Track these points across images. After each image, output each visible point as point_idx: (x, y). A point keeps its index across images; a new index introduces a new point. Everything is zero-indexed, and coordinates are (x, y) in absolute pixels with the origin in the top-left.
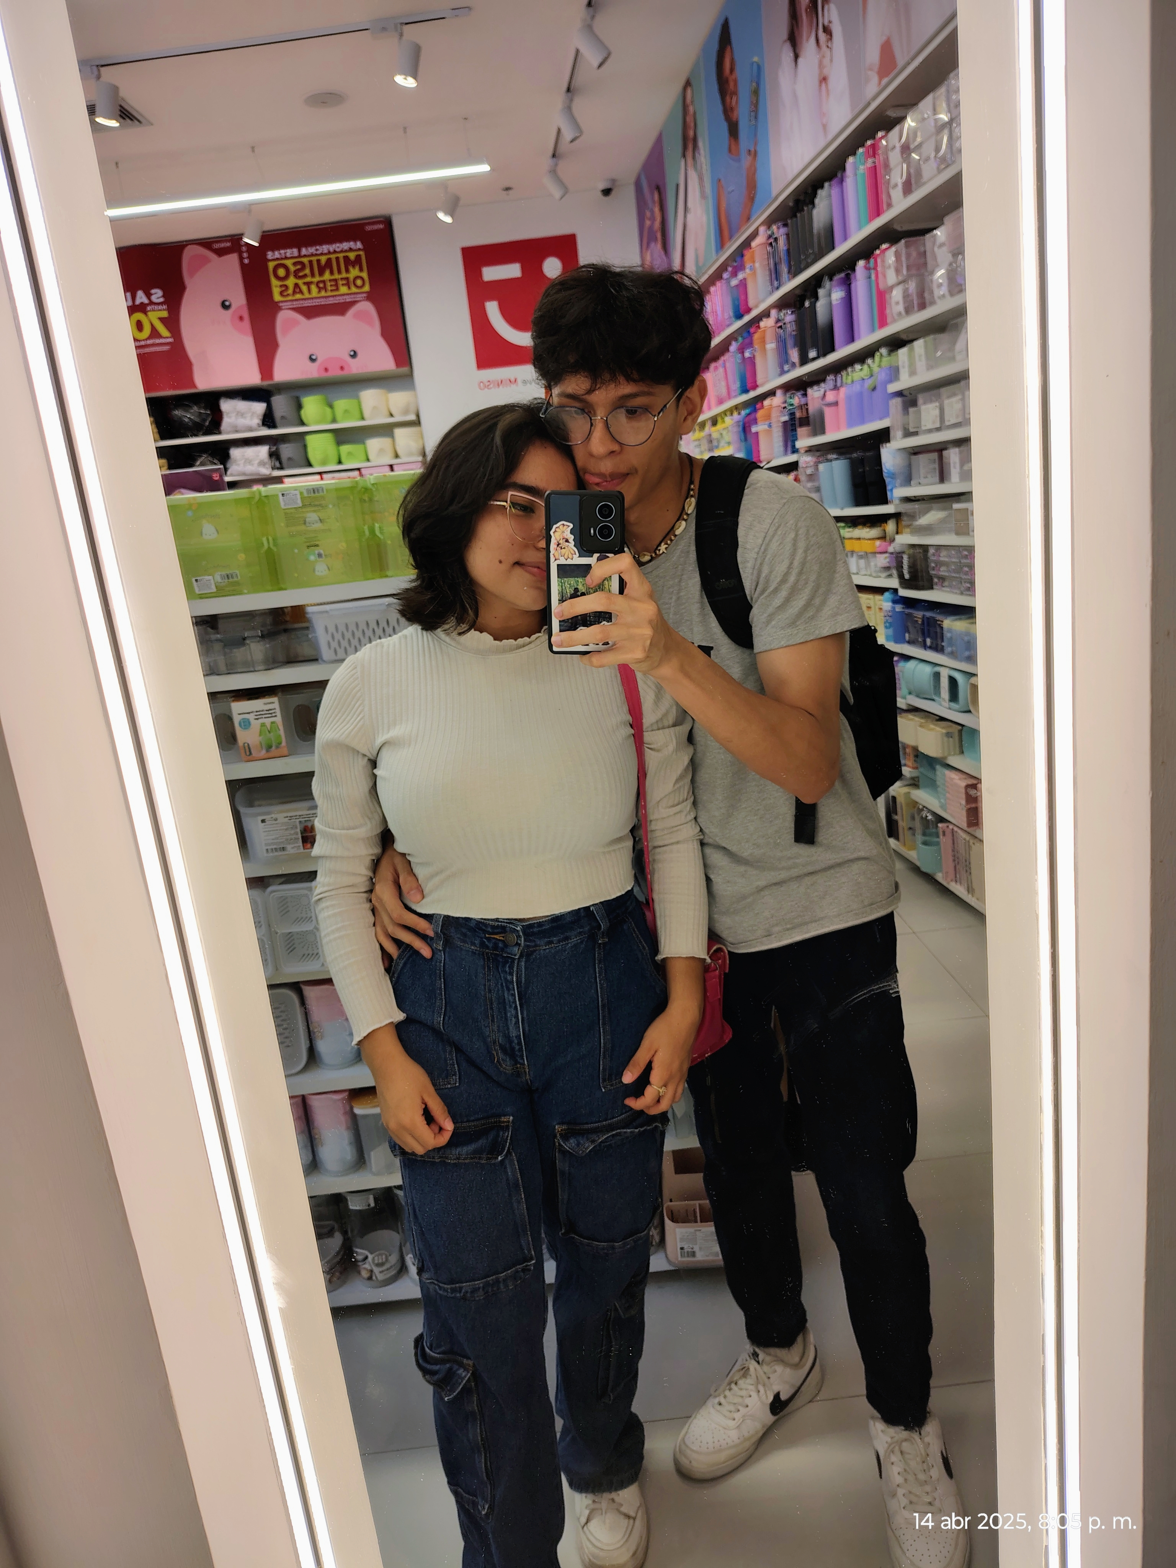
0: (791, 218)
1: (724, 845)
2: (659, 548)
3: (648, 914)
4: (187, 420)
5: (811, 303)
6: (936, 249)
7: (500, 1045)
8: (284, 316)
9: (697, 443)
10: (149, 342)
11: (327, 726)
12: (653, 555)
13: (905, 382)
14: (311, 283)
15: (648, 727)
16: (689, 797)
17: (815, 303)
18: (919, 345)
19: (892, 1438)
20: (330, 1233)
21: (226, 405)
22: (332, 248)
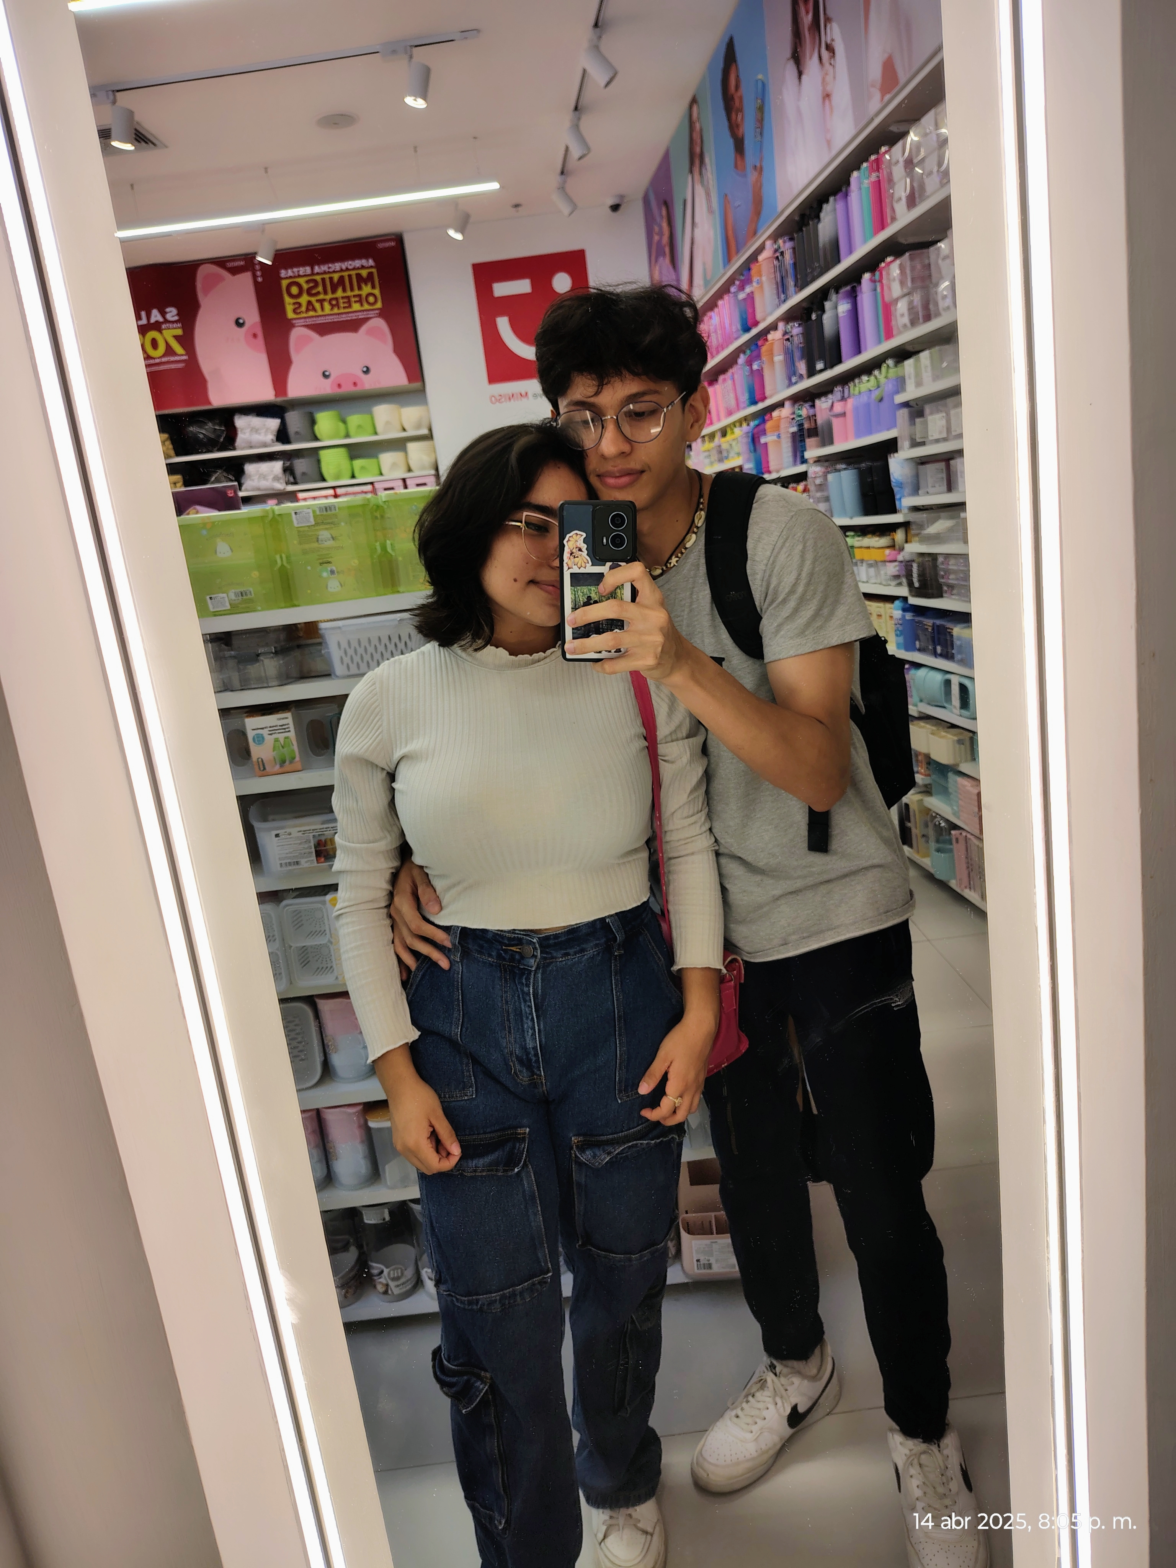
0: (797, 232)
1: (739, 855)
2: (670, 561)
3: (664, 926)
4: (201, 436)
5: (817, 316)
6: (940, 262)
7: (517, 1057)
8: (297, 333)
9: (707, 454)
10: (164, 360)
11: (345, 740)
12: (664, 568)
13: (911, 392)
14: (324, 300)
15: (662, 740)
16: (704, 808)
17: (822, 316)
18: (925, 356)
19: (910, 1450)
20: (345, 1248)
21: (240, 422)
22: (344, 265)
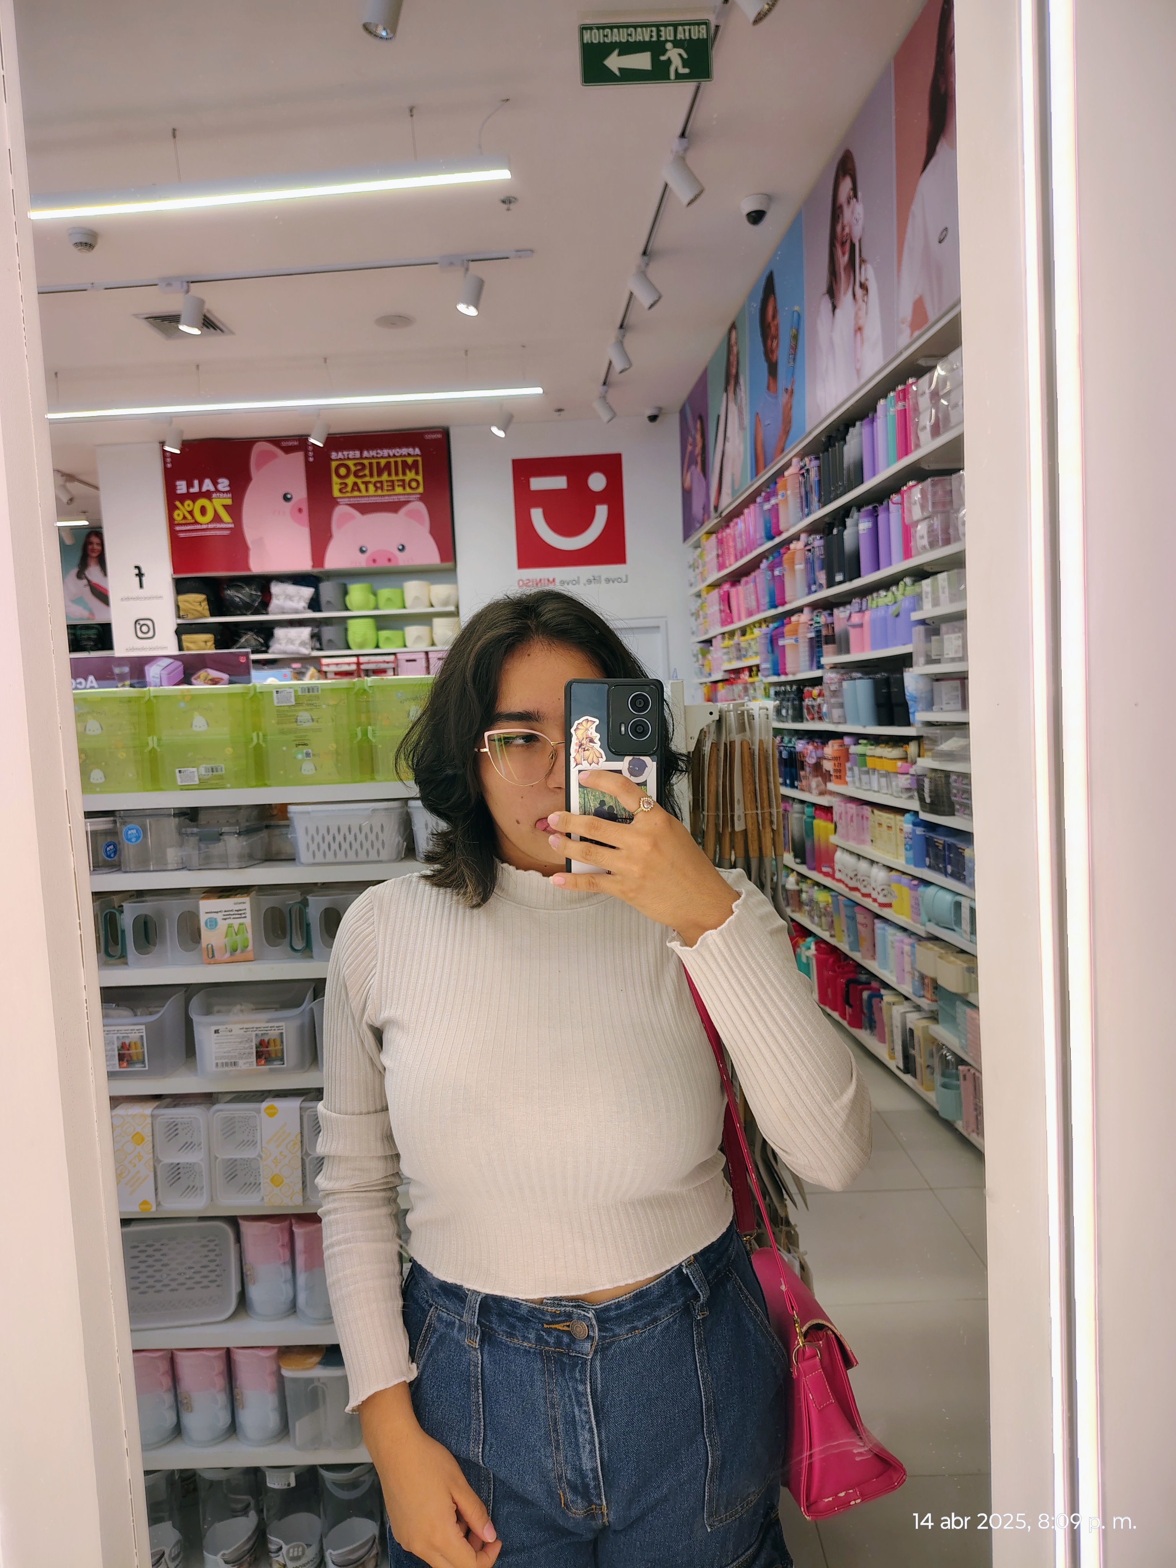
0: (823, 452)
4: (237, 600)
5: (838, 531)
6: (960, 490)
7: (569, 1482)
9: (725, 650)
10: (211, 525)
13: (928, 611)
14: (370, 482)
17: (843, 531)
18: (942, 577)
21: (276, 589)
22: (391, 452)
